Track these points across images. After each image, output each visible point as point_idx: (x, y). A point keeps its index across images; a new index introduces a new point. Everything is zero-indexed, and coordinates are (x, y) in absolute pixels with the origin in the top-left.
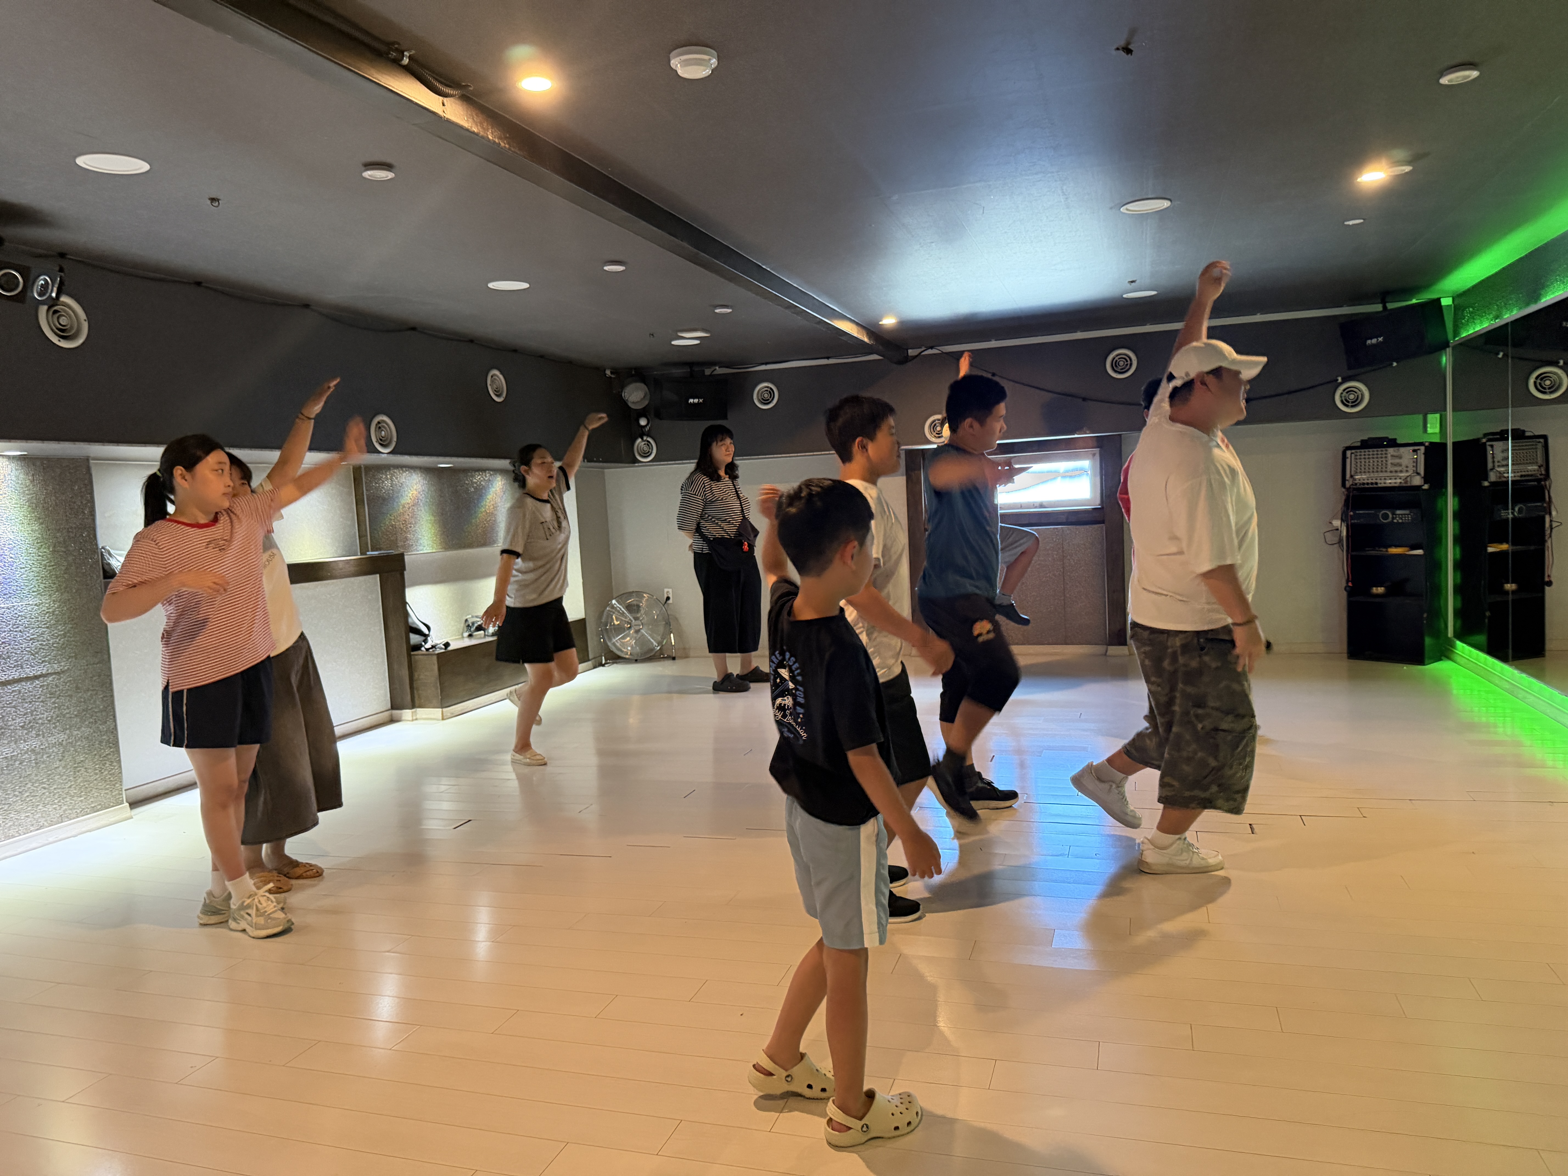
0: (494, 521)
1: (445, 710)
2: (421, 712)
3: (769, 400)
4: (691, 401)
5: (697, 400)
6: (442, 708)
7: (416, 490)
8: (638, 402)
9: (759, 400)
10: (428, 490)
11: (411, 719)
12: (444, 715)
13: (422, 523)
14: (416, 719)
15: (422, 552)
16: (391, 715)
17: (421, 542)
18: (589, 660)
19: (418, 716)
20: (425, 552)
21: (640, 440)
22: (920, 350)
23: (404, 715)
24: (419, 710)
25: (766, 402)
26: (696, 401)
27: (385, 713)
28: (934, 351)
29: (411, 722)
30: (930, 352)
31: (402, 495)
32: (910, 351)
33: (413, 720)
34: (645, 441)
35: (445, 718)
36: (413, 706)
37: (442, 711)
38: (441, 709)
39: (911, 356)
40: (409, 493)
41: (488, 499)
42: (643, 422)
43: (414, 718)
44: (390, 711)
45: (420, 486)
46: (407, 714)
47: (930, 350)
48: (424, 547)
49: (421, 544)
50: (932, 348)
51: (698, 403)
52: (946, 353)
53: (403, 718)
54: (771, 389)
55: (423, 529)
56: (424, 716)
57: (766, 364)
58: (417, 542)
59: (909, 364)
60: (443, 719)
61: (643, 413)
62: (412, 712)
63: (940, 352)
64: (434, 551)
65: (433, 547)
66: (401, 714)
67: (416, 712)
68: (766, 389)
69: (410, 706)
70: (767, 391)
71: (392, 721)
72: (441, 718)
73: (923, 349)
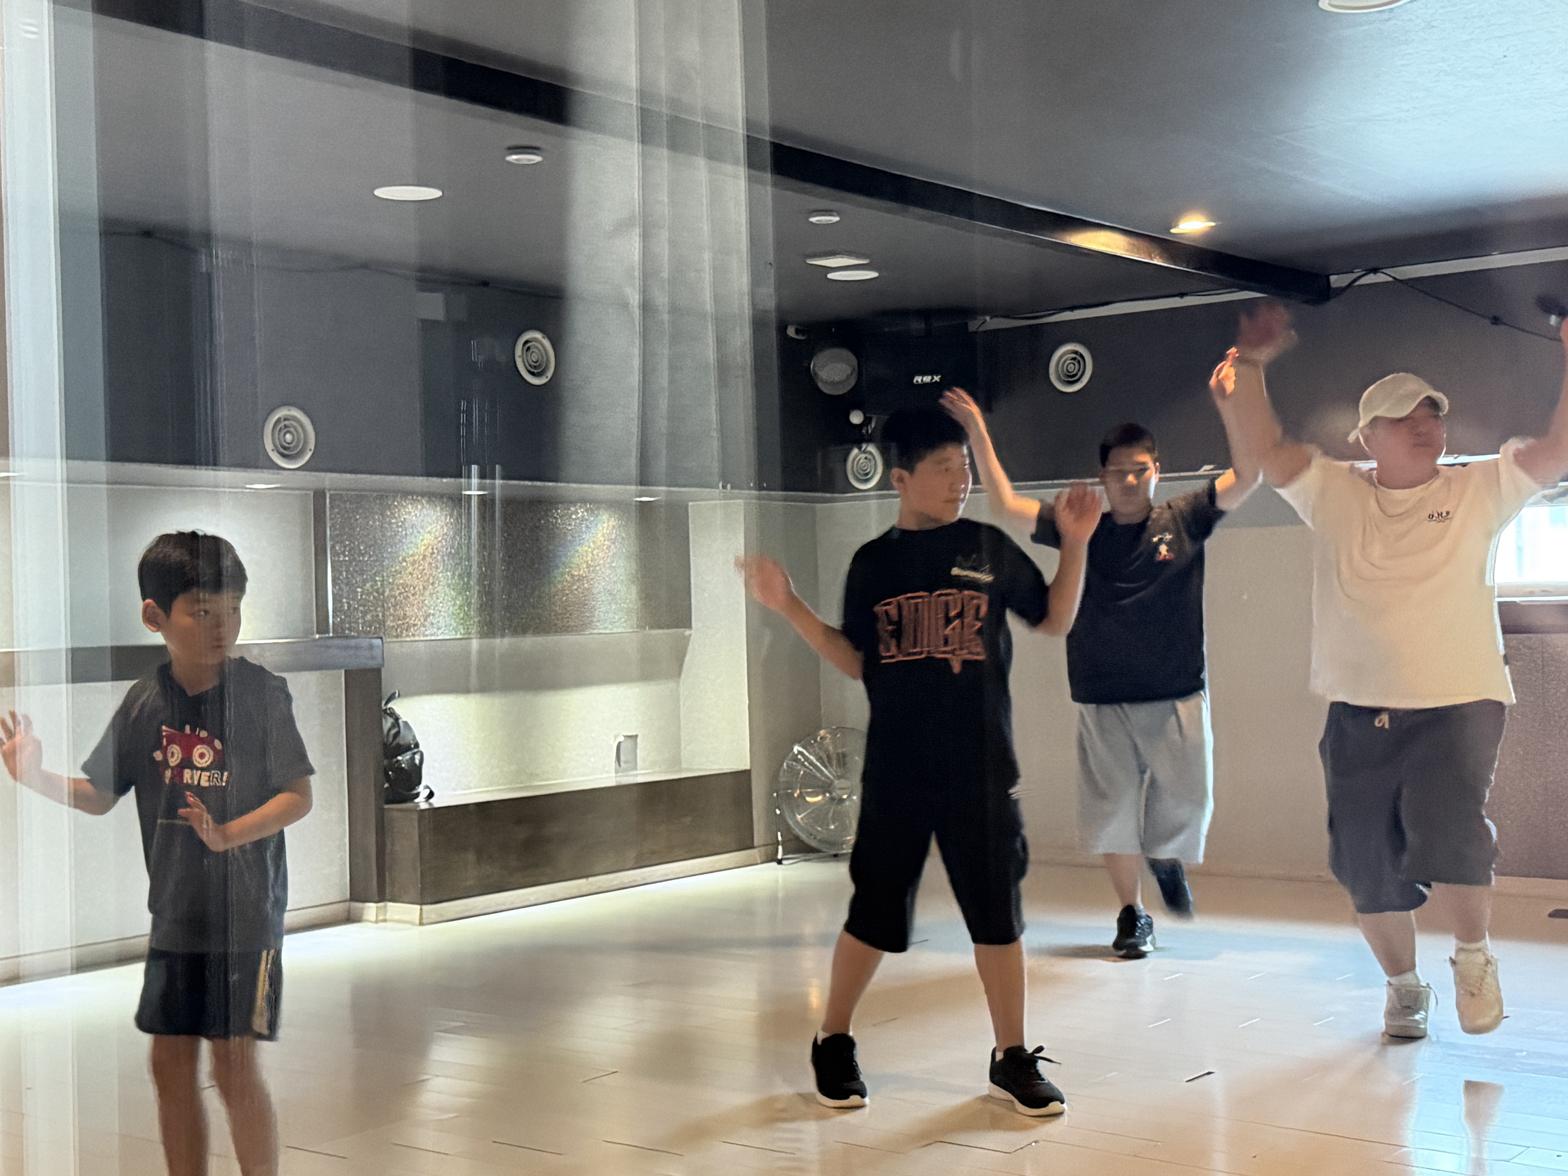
0: (588, 589)
1: (425, 907)
2: (394, 909)
3: (1076, 375)
4: (918, 379)
5: (930, 378)
6: (421, 904)
7: (430, 532)
8: (839, 383)
9: (1059, 379)
10: (455, 533)
11: (374, 919)
12: (424, 916)
13: (440, 588)
14: (385, 921)
15: (433, 638)
16: (349, 911)
17: (434, 621)
18: (752, 847)
19: (388, 917)
20: (441, 637)
21: (855, 451)
22: (1351, 277)
23: (365, 912)
24: (390, 904)
25: (1072, 380)
26: (927, 379)
27: (342, 904)
28: (1380, 278)
29: (375, 925)
30: (1371, 279)
31: (400, 541)
32: (1333, 278)
33: (377, 922)
34: (865, 452)
35: (424, 921)
36: (381, 897)
37: (421, 909)
38: (418, 907)
39: (1337, 288)
40: (415, 537)
41: (577, 551)
42: (856, 418)
43: (381, 918)
44: (347, 904)
45: (439, 527)
46: (371, 909)
47: (1372, 275)
48: (438, 629)
49: (432, 624)
50: (1375, 271)
51: (932, 384)
52: (1401, 281)
53: (365, 917)
54: (1082, 356)
55: (437, 599)
56: (396, 917)
57: (1072, 308)
58: (425, 620)
59: (1332, 305)
60: (421, 924)
61: (851, 401)
62: (377, 907)
63: (1391, 279)
64: (459, 636)
65: (456, 630)
66: (362, 909)
67: (385, 907)
68: (1073, 356)
69: (377, 899)
70: (1074, 359)
71: (350, 918)
72: (418, 922)
73: (1354, 276)
